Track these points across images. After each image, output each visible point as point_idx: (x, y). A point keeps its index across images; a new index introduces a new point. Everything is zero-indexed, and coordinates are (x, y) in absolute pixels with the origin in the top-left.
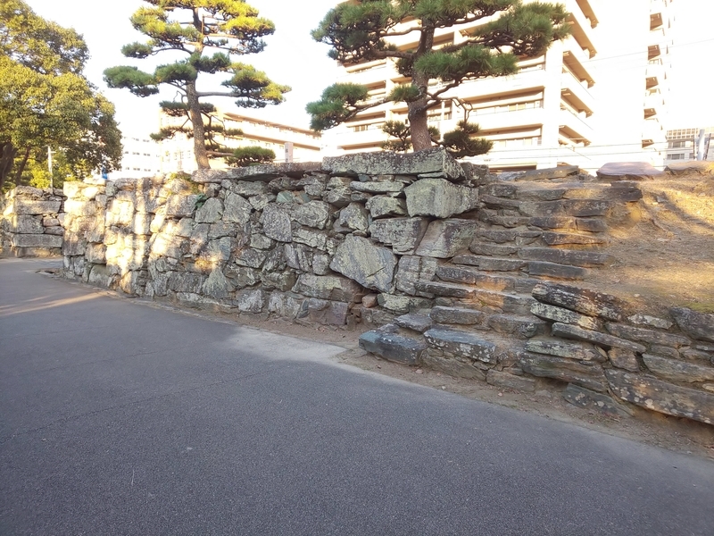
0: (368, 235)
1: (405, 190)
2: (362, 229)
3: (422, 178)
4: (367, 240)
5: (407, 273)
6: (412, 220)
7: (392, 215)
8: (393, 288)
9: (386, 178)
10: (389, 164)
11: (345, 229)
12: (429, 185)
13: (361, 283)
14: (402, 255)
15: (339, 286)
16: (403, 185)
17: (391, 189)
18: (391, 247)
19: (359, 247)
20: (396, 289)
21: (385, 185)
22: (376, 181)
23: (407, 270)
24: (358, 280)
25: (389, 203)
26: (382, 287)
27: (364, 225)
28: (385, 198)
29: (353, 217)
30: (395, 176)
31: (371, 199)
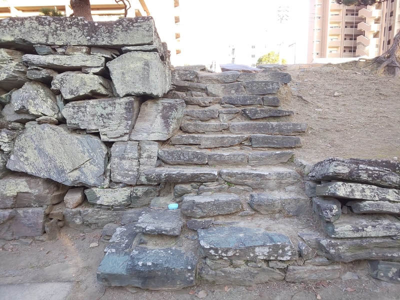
0: (61, 122)
1: (108, 64)
2: (51, 114)
3: (130, 51)
4: (60, 128)
5: (124, 162)
6: (122, 100)
7: (94, 95)
8: (107, 181)
9: (77, 50)
10: (79, 33)
11: (23, 117)
12: (140, 59)
13: (60, 181)
14: (113, 143)
15: (27, 190)
16: (103, 59)
17: (88, 64)
18: (97, 134)
19: (49, 137)
20: (111, 181)
21: (78, 59)
22: (64, 54)
23: (122, 158)
24: (55, 177)
25: (88, 82)
26: (91, 181)
27: (53, 109)
28: (81, 75)
29: (34, 99)
30: (91, 48)
31: (58, 77)
